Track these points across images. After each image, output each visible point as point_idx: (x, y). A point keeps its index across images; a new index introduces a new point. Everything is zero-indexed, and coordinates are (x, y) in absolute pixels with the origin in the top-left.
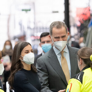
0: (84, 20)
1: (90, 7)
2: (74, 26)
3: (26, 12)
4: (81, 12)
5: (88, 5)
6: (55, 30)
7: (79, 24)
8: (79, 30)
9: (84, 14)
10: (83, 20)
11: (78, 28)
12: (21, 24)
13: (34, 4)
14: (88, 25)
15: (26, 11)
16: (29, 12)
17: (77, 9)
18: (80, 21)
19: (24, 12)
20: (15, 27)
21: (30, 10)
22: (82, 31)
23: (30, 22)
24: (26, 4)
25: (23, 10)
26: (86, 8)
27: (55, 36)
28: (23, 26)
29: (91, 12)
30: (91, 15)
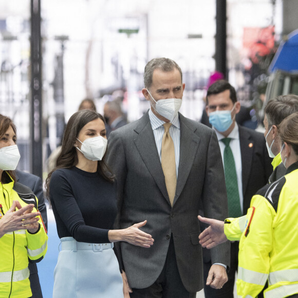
0: (261, 54)
1: (274, 26)
2: (238, 68)
3: (129, 37)
4: (255, 37)
5: (270, 22)
6: (158, 74)
7: (247, 64)
8: (248, 79)
9: (260, 43)
10: (257, 55)
11: (246, 72)
12: (115, 64)
13: (146, 16)
14: (268, 67)
15: (129, 32)
16: (134, 35)
17: (246, 29)
18: (250, 59)
19: (124, 35)
20: (102, 69)
21: (137, 31)
22: (255, 81)
23: (136, 58)
24: (128, 17)
25: (121, 31)
26: (264, 29)
27: (160, 88)
28: (122, 68)
29: (278, 38)
30: (276, 45)
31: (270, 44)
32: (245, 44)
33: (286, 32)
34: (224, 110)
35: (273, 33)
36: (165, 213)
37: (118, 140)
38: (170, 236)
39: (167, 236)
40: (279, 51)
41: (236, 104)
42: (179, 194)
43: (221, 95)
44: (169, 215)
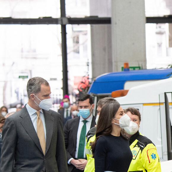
10: (81, 88)
12: (17, 93)
13: (31, 71)
17: (75, 77)
19: (21, 79)
25: (20, 77)
29: (90, 80)
30: (90, 83)
31: (87, 83)
32: (75, 84)
33: (93, 77)
34: (86, 108)
35: (88, 78)
36: (40, 158)
37: (12, 122)
38: (44, 170)
39: (43, 171)
40: (91, 86)
41: (92, 105)
42: (48, 148)
43: (85, 101)
44: (43, 159)
